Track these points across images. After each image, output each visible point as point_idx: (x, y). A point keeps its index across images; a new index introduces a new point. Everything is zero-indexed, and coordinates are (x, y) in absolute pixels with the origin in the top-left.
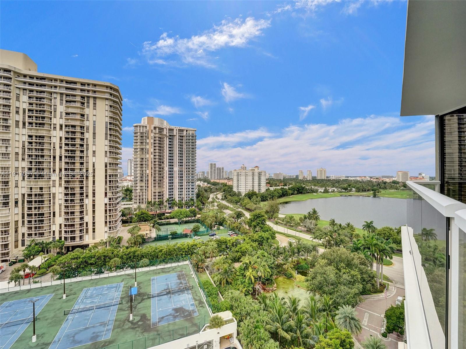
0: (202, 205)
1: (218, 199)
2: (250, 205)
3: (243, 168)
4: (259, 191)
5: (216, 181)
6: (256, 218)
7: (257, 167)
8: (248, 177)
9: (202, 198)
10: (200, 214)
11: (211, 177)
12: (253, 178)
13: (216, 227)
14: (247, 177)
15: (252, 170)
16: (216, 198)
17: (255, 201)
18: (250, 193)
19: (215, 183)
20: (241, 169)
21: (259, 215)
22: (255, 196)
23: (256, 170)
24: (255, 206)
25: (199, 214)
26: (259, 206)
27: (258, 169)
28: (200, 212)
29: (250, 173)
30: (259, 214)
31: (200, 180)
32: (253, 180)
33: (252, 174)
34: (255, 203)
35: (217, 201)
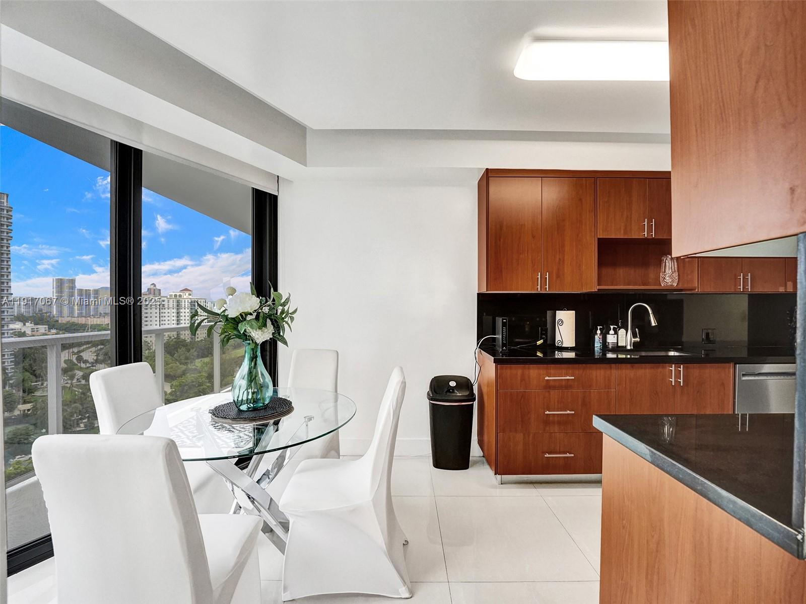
0: (34, 379)
1: (86, 362)
2: (172, 368)
3: (152, 292)
4: (192, 338)
5: (75, 320)
6: (187, 390)
7: (186, 290)
8: (166, 311)
9: (32, 362)
10: (29, 402)
11: (60, 312)
12: (178, 313)
13: (82, 425)
14: (163, 311)
15: (176, 296)
16: (80, 359)
17: (182, 357)
18: (172, 343)
19: (74, 324)
20: (147, 293)
21: (193, 384)
22: (183, 349)
23: (186, 295)
24: (184, 367)
25: (25, 402)
26: (193, 367)
27: (190, 295)
28: (29, 397)
29: (172, 304)
30: (193, 382)
31: (22, 319)
32: (178, 317)
33: (175, 304)
34: (183, 361)
35: (83, 365)
